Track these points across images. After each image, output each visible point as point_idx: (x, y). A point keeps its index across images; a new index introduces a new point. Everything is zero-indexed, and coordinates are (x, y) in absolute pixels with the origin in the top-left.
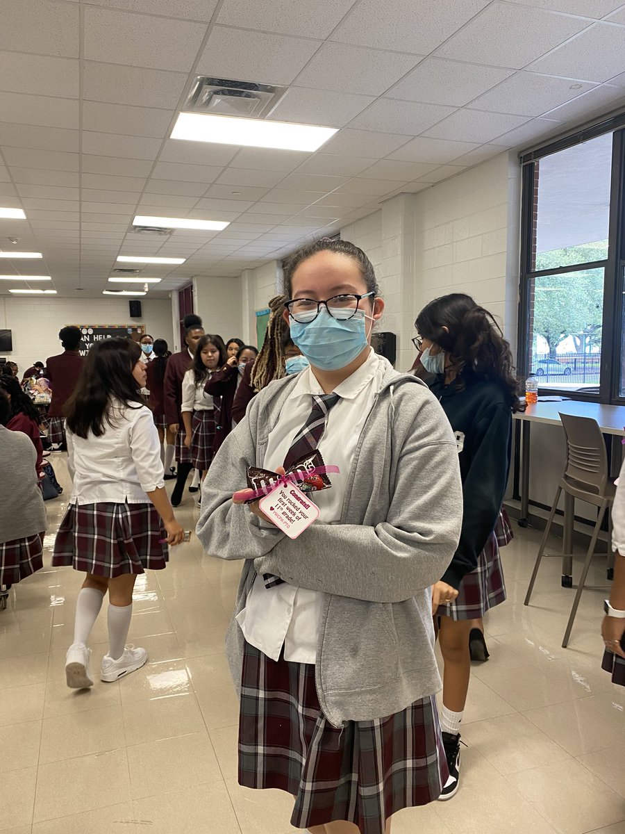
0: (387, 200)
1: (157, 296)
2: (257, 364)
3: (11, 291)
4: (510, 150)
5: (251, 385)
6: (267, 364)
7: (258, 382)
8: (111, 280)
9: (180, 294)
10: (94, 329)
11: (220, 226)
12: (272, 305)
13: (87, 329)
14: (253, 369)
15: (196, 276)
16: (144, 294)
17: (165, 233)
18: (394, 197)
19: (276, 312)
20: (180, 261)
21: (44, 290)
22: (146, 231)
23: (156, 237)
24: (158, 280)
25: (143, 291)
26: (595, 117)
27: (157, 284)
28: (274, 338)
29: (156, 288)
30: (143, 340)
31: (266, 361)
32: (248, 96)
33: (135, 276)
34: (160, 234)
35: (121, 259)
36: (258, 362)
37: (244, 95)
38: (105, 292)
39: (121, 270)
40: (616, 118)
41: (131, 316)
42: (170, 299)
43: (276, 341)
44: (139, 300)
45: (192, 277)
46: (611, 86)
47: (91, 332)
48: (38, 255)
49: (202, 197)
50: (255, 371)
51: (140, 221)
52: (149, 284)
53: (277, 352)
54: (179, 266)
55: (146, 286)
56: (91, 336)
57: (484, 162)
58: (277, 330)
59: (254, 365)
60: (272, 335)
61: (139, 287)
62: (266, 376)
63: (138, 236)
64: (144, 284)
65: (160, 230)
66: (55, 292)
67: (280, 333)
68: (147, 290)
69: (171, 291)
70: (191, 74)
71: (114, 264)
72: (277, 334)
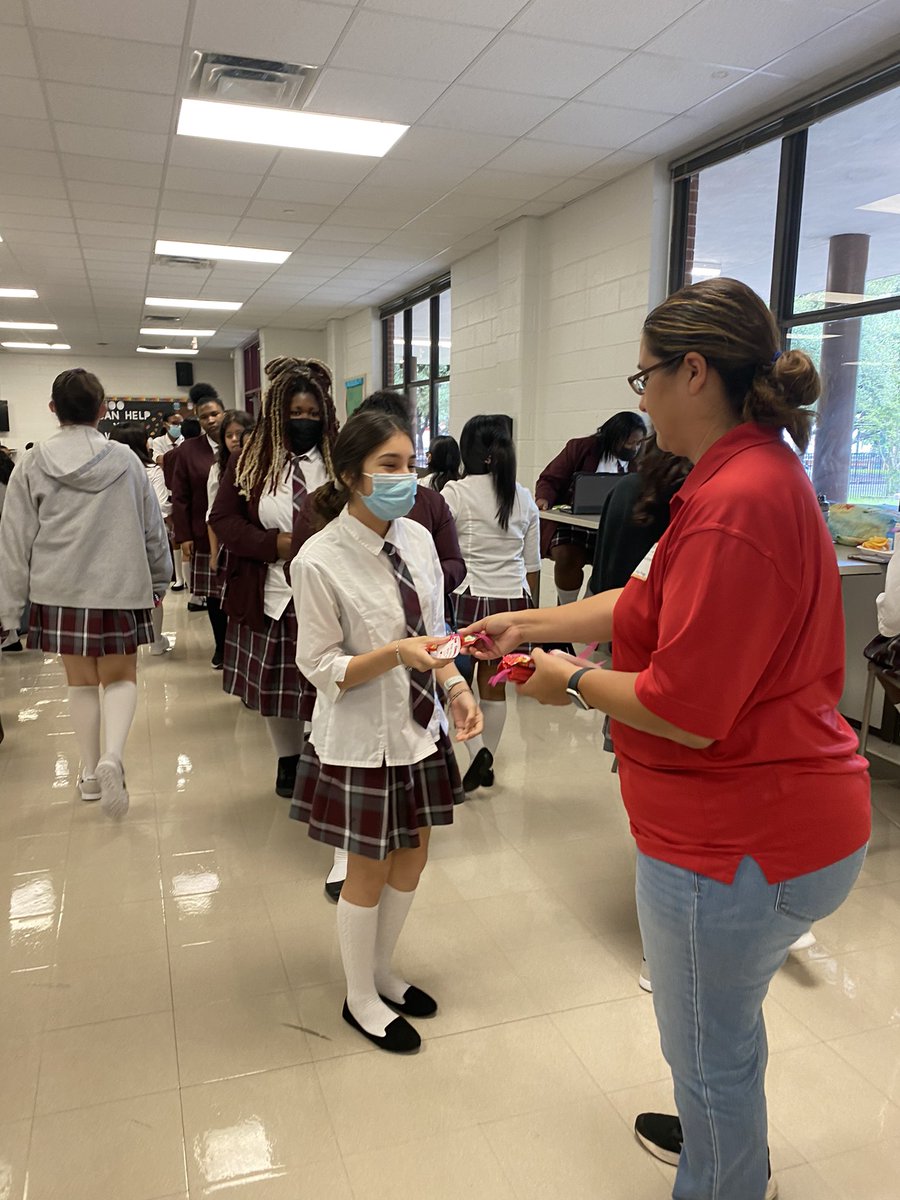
0: (506, 225)
1: (213, 355)
2: (246, 454)
3: (5, 344)
4: (656, 159)
5: (236, 484)
6: (260, 455)
7: (245, 480)
8: (144, 331)
9: (246, 353)
10: (126, 403)
11: (279, 257)
12: (268, 370)
13: (116, 402)
14: (239, 461)
15: (264, 327)
16: (196, 352)
17: (204, 266)
18: (513, 222)
19: (274, 381)
20: (235, 306)
21: (51, 344)
22: (174, 263)
23: (192, 271)
24: (210, 333)
25: (191, 348)
26: (760, 116)
27: (210, 339)
28: (270, 418)
29: (211, 345)
30: (172, 419)
31: (259, 451)
32: (271, 79)
33: (176, 327)
34: (198, 268)
35: (151, 302)
36: (246, 451)
37: (265, 77)
38: (139, 350)
39: (155, 318)
40: (786, 118)
41: (179, 384)
42: (233, 360)
43: (273, 422)
44: (190, 361)
45: (258, 330)
46: (768, 74)
47: (121, 406)
48: (31, 294)
49: (242, 217)
50: (242, 465)
51: (164, 248)
52: (199, 339)
53: (273, 438)
54: (234, 314)
55: (195, 341)
56: (122, 413)
57: (625, 175)
58: (275, 406)
59: (241, 456)
60: (268, 413)
61: (186, 343)
62: (257, 473)
63: (166, 269)
64: (191, 338)
65: (196, 262)
66: (67, 347)
67: (279, 410)
68: (195, 346)
69: (233, 349)
70: (185, 47)
71: (142, 311)
72: (274, 412)
